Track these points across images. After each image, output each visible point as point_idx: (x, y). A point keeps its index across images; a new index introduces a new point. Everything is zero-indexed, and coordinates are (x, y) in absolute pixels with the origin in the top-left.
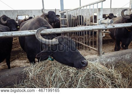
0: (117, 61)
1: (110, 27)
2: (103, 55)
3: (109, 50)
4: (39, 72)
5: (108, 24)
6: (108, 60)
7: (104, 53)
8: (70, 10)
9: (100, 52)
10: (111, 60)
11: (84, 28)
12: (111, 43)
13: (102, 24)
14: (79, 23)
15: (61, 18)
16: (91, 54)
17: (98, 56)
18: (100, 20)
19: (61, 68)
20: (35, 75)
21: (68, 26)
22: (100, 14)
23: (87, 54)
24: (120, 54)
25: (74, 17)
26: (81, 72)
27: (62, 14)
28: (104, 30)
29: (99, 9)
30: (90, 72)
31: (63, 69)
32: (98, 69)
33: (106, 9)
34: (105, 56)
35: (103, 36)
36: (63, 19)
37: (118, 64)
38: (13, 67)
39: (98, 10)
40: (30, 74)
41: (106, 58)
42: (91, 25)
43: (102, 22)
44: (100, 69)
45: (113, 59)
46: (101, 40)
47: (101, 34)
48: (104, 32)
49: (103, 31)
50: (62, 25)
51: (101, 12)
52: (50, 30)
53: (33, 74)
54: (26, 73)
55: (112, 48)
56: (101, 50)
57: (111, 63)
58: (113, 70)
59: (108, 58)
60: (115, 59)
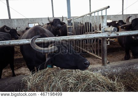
0: (124, 72)
1: (113, 35)
2: (108, 65)
3: (119, 59)
4: (38, 81)
5: (112, 32)
6: (114, 71)
7: (109, 62)
8: (76, 18)
9: (104, 62)
10: (117, 70)
11: (85, 37)
12: (122, 51)
13: (105, 31)
14: (85, 30)
15: (68, 26)
16: (99, 62)
17: (102, 65)
18: (103, 28)
19: (61, 78)
20: (33, 85)
21: (74, 33)
22: (104, 22)
23: (94, 62)
24: (128, 64)
25: (82, 24)
26: (81, 82)
27: (69, 22)
28: (109, 39)
29: (103, 17)
30: (90, 84)
31: (63, 79)
32: (99, 81)
33: (118, 16)
34: (110, 66)
35: (107, 44)
36: (69, 26)
37: (125, 75)
38: (18, 75)
39: (101, 17)
40: (28, 84)
41: (112, 68)
42: (96, 33)
43: (105, 30)
44: (101, 80)
45: (120, 69)
46: (106, 48)
47: (105, 42)
48: (109, 40)
49: (107, 40)
50: (69, 33)
51: (104, 20)
52: (49, 39)
53: (31, 83)
54: (25, 82)
55: (123, 56)
56: (106, 59)
57: (117, 73)
58: (115, 82)
59: (114, 68)
60: (121, 69)
